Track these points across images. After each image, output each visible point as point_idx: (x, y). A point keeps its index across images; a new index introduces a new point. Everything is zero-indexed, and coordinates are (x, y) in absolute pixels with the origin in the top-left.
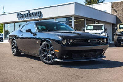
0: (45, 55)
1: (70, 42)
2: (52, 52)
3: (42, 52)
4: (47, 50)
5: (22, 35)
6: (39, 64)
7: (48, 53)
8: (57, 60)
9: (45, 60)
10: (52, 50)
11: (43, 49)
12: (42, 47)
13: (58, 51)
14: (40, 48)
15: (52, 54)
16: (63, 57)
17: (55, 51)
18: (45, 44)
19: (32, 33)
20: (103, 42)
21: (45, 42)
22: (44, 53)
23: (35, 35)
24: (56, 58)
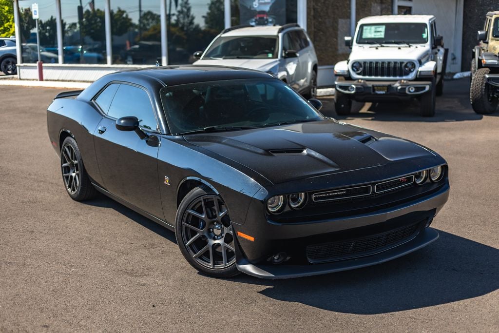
0: (199, 239)
1: (295, 200)
2: (226, 232)
3: (186, 228)
4: (208, 221)
6: (178, 274)
7: (209, 231)
8: (249, 268)
9: (200, 258)
10: (225, 221)
11: (189, 214)
12: (186, 208)
13: (252, 239)
14: (179, 211)
15: (228, 239)
16: (269, 259)
17: (240, 234)
18: (198, 196)
19: (142, 135)
20: (428, 181)
21: (198, 190)
22: (194, 233)
24: (242, 258)
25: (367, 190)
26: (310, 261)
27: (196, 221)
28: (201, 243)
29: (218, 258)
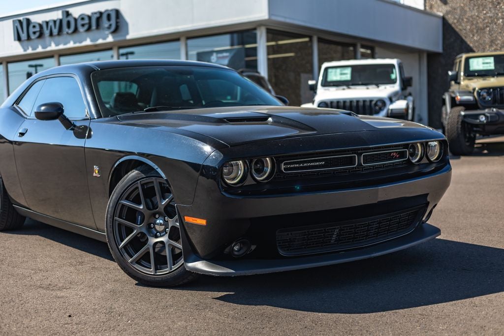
0: (135, 238)
1: (260, 171)
2: (170, 226)
3: (120, 225)
4: (147, 213)
5: (22, 134)
6: (109, 286)
7: (149, 228)
8: (200, 265)
9: (138, 262)
10: (170, 212)
11: (123, 205)
12: (120, 198)
13: (203, 222)
14: (111, 202)
15: (174, 234)
16: (227, 250)
17: (189, 219)
18: (135, 181)
19: (68, 124)
20: (425, 161)
21: (134, 173)
22: (129, 230)
23: (82, 132)
24: (192, 253)
25: (351, 161)
26: (282, 253)
27: (132, 215)
28: (138, 243)
29: (161, 261)
